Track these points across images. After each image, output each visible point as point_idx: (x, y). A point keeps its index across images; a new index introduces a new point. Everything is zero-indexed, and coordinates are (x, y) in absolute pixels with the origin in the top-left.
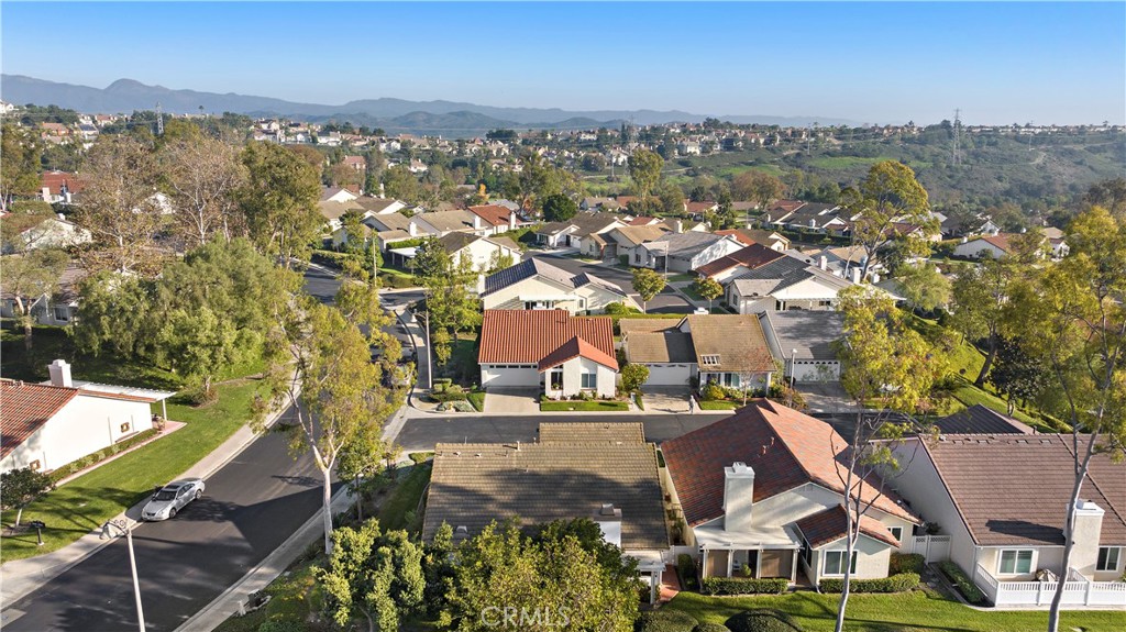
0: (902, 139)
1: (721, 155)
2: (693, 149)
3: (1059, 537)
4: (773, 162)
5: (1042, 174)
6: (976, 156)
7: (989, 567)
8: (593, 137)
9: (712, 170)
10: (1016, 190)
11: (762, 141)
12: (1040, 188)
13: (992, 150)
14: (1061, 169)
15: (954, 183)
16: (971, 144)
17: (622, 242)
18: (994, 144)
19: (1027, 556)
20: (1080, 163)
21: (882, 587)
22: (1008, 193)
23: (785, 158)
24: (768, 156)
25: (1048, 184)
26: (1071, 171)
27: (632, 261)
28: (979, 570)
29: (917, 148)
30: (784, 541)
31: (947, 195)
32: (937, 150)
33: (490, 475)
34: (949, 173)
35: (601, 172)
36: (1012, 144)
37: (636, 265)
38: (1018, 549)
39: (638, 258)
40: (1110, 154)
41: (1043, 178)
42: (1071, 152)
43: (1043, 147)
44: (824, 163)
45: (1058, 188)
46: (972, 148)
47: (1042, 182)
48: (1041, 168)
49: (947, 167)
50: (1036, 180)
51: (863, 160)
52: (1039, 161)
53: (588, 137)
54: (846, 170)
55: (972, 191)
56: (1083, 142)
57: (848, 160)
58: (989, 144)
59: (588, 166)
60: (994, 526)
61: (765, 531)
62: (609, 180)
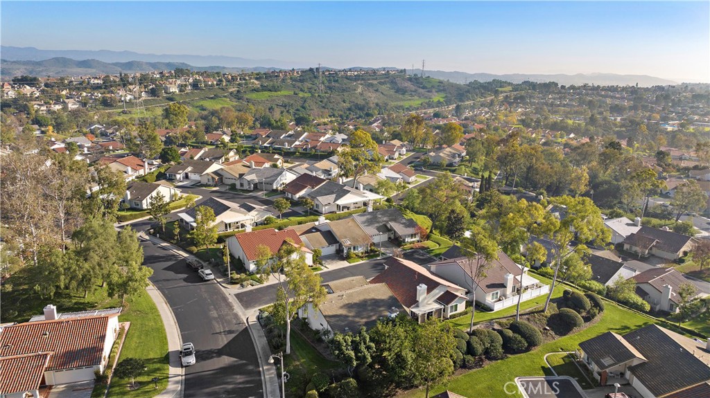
0: (291, 78)
1: (192, 93)
2: (174, 89)
3: (503, 286)
4: (225, 97)
5: (362, 98)
6: (330, 88)
7: (489, 299)
8: (100, 82)
9: (189, 103)
10: (353, 107)
11: (215, 83)
12: (364, 106)
13: (337, 85)
14: (370, 94)
15: (323, 105)
16: (326, 81)
17: (226, 175)
18: (337, 81)
19: (497, 293)
20: (377, 90)
21: (465, 313)
22: (349, 109)
23: (231, 93)
24: (220, 93)
25: (367, 103)
26: (374, 95)
27: (238, 187)
28: (487, 301)
29: (299, 84)
30: (437, 306)
31: (322, 112)
32: (310, 86)
33: (341, 308)
34: (320, 100)
35: (116, 107)
36: (346, 81)
37: (242, 188)
38: (495, 292)
39: (242, 185)
40: (388, 85)
41: (364, 100)
42: (372, 85)
43: (359, 82)
44: (254, 96)
45: (372, 105)
46: (327, 84)
47: (363, 103)
48: (361, 94)
49: (319, 96)
50: (361, 102)
51: (274, 94)
52: (359, 90)
53: (96, 81)
54: (267, 100)
55: (332, 109)
56: (376, 79)
57: (267, 94)
58: (335, 81)
59: (106, 103)
60: (488, 286)
61: (429, 304)
62: (124, 112)
